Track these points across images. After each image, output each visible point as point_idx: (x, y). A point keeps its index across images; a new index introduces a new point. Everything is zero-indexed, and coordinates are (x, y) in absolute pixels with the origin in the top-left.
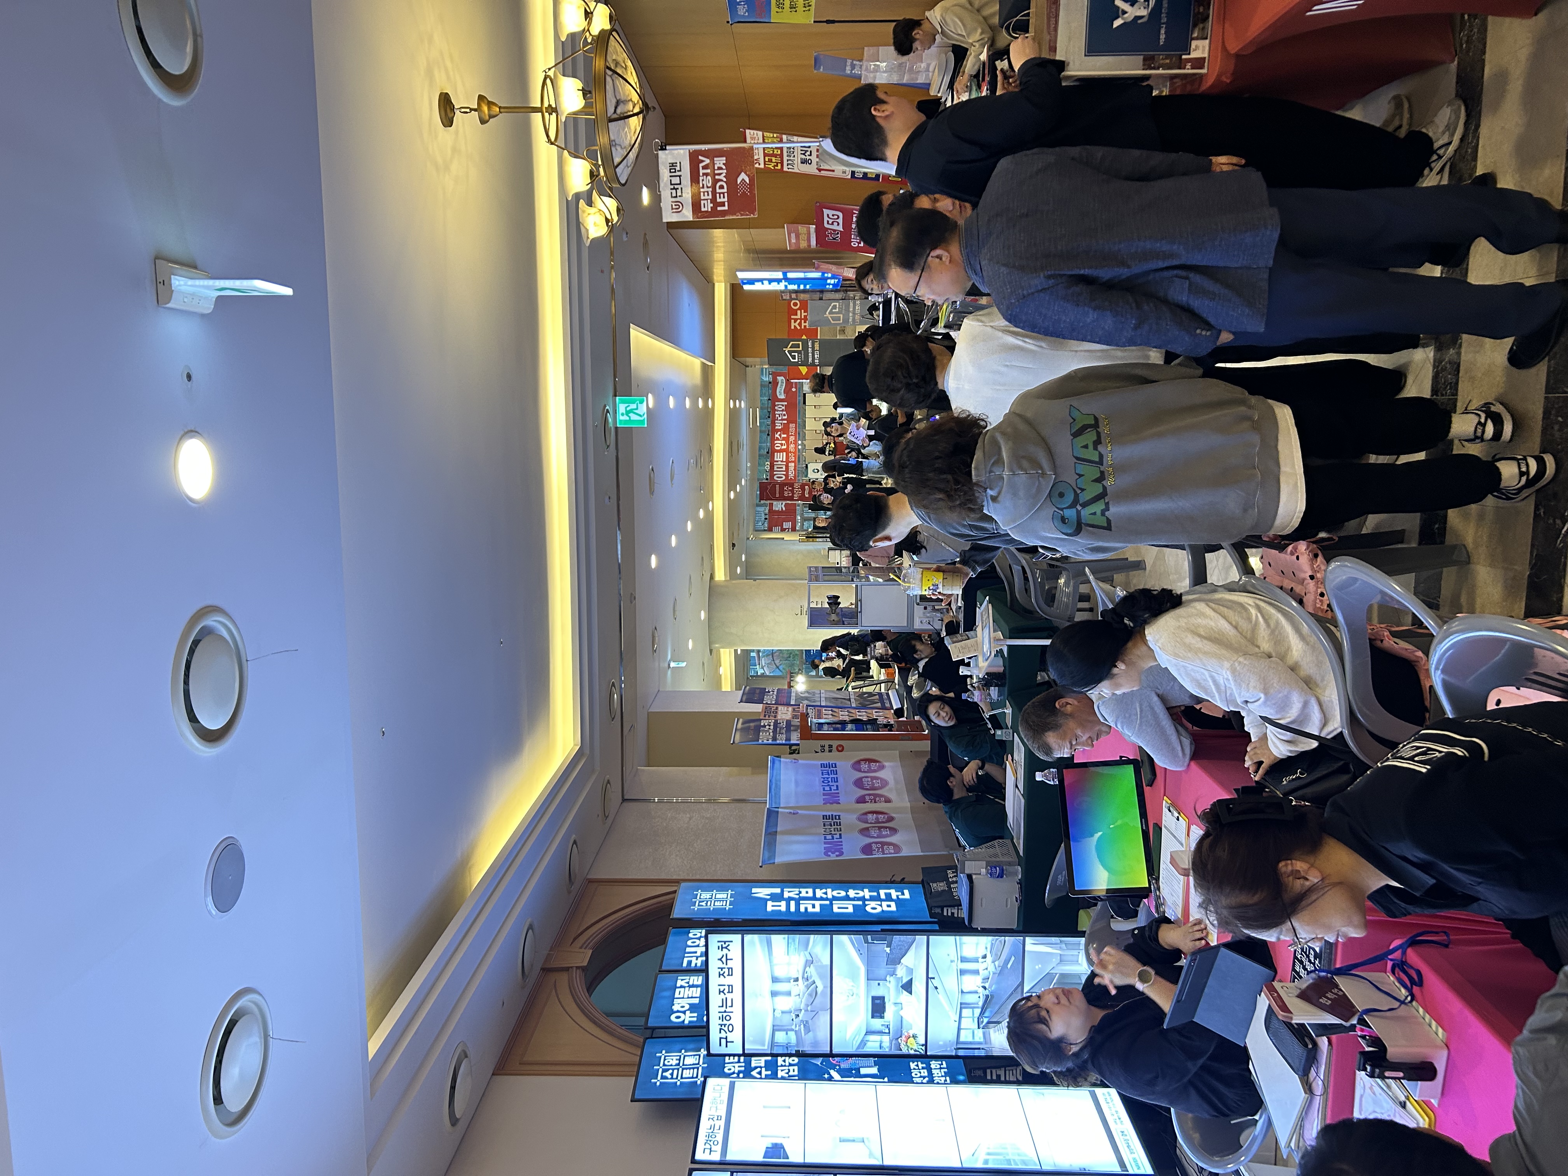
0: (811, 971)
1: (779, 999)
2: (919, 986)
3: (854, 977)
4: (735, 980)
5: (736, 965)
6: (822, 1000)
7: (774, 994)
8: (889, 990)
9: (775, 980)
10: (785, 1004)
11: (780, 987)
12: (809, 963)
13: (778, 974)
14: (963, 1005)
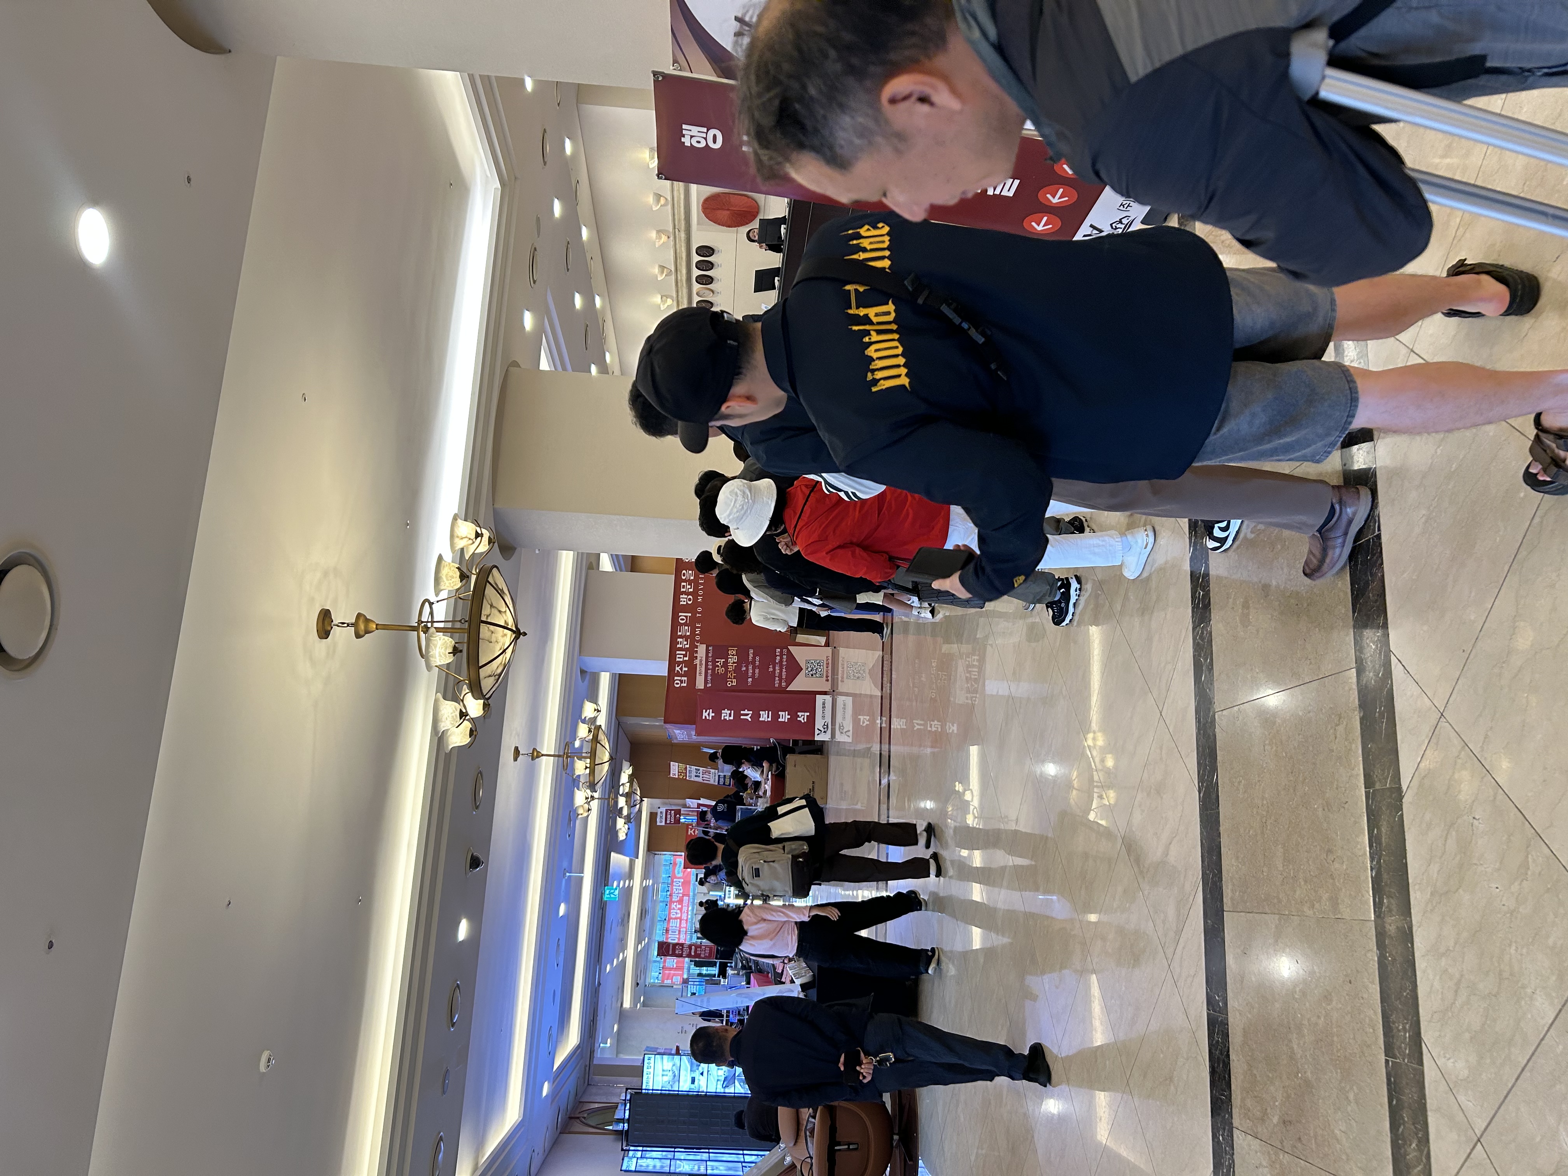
0: (674, 1068)
1: (664, 1077)
2: (705, 1074)
3: (686, 1070)
4: (651, 1070)
5: (652, 1065)
6: (677, 1078)
7: (663, 1075)
8: (697, 1074)
9: (663, 1071)
10: (666, 1079)
11: (665, 1073)
12: (674, 1065)
13: (665, 1068)
14: (718, 1080)
